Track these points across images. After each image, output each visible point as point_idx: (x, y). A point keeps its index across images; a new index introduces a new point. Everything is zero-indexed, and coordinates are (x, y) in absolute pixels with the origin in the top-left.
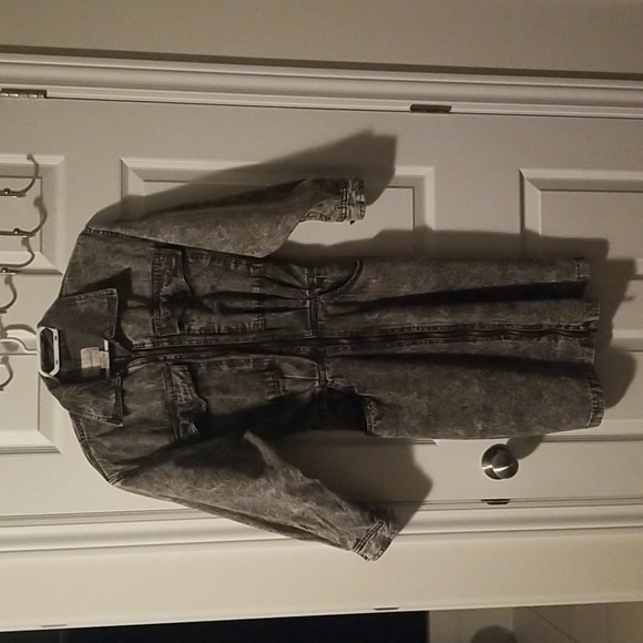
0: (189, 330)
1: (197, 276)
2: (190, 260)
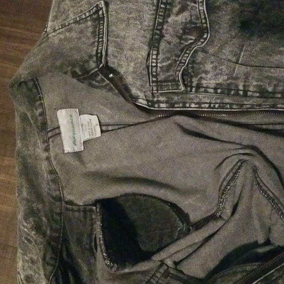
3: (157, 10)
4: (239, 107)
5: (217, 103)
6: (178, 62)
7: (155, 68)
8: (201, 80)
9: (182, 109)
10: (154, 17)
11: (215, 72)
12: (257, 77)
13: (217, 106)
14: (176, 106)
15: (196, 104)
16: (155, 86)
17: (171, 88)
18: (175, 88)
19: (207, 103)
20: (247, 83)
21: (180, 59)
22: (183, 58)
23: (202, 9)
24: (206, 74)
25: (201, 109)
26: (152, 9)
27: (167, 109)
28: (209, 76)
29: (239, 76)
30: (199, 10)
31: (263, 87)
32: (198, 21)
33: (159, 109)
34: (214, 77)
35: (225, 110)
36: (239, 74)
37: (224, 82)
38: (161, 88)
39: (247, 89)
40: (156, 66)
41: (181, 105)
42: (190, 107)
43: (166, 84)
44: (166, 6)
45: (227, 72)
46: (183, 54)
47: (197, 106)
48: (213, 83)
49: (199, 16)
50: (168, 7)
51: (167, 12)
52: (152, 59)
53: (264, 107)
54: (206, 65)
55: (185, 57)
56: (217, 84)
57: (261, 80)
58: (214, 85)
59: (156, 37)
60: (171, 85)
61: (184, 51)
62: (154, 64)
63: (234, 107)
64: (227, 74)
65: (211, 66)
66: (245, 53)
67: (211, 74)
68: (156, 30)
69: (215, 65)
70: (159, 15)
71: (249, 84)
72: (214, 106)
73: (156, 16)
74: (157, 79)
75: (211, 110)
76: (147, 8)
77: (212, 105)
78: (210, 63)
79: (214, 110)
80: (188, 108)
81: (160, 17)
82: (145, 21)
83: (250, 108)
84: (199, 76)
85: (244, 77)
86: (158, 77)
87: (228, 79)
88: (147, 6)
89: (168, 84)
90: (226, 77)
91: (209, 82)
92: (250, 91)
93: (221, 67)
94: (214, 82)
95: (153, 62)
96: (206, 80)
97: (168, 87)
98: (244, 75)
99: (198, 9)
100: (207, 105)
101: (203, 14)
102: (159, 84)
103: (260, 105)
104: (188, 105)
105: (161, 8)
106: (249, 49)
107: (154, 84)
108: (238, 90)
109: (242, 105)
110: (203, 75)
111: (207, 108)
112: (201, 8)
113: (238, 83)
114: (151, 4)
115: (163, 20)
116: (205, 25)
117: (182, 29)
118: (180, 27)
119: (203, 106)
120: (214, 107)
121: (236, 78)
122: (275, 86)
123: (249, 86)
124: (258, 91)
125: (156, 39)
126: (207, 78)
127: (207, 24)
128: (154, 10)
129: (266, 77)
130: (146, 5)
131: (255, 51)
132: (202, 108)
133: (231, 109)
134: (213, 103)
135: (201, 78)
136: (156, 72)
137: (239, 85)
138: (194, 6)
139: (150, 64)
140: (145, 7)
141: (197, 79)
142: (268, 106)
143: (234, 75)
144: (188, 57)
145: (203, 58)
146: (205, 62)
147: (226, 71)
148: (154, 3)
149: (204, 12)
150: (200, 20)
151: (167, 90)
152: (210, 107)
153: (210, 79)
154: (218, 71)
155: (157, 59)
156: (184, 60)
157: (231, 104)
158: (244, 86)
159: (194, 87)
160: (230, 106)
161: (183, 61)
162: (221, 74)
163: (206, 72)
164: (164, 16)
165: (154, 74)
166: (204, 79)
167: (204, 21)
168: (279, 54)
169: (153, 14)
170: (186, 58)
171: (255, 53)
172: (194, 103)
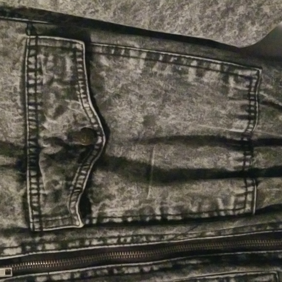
0: (101, 217)
1: (118, 96)
2: (104, 61)
3: (24, 114)
4: (158, 238)
5: (129, 236)
6: (72, 188)
7: (37, 196)
8: (105, 209)
9: (79, 249)
10: (22, 123)
11: (123, 196)
12: (176, 196)
13: (129, 240)
14: (70, 245)
15: (99, 239)
16: (37, 222)
17: (61, 224)
18: (67, 223)
19: (114, 237)
20: (164, 205)
21: (73, 182)
22: (79, 181)
23: (88, 106)
24: (111, 200)
25: (106, 247)
26: (17, 113)
27: (57, 251)
28: (114, 202)
29: (153, 197)
30: (84, 108)
31: (185, 207)
32: (85, 122)
33: (44, 252)
34: (121, 203)
35: (140, 244)
36: (154, 196)
37: (136, 208)
38: (47, 224)
39: (165, 212)
40: (38, 194)
41: (77, 244)
42: (90, 245)
43: (54, 218)
44: (36, 108)
45: (138, 194)
46: (77, 175)
47: (101, 242)
48: (121, 211)
49: (86, 115)
50: (39, 108)
51: (40, 115)
52: (31, 184)
53: (190, 236)
54: (109, 188)
55: (81, 179)
56: (127, 212)
57: (182, 200)
58: (121, 213)
59: (32, 150)
60: (62, 220)
61: (78, 171)
62: (34, 192)
63: (152, 239)
64: (138, 198)
65: (116, 187)
66: (157, 161)
67: (117, 199)
68: (30, 140)
69: (121, 187)
70: (30, 120)
71: (168, 205)
72: (125, 240)
73: (26, 122)
74: (40, 212)
75: (121, 246)
76: (10, 113)
77: (122, 240)
78: (114, 184)
79: (125, 245)
80: (87, 246)
81: (31, 122)
82: (11, 131)
83: (172, 239)
84: (101, 203)
85: (161, 198)
86: (42, 209)
87: (140, 203)
88: (10, 111)
89: (57, 218)
90: (137, 202)
91: (115, 209)
92: (170, 215)
93: (129, 189)
94: (122, 209)
95: (33, 189)
96: (111, 208)
97: (57, 222)
98: (160, 196)
99: (82, 107)
100: (115, 241)
101: (90, 112)
102: (43, 219)
103: (184, 235)
104: (87, 243)
105: (30, 110)
106: (160, 154)
107: (35, 220)
108: (155, 215)
109: (162, 236)
110: (107, 202)
111: (115, 244)
112: (86, 105)
113: (153, 207)
114: (14, 106)
115: (37, 126)
116: (96, 126)
117: (66, 134)
118: (63, 131)
119: (109, 241)
120: (125, 242)
121: (151, 201)
122: (200, 204)
123: (167, 208)
124: (180, 213)
125: (31, 154)
126: (112, 204)
127: (98, 124)
128: (21, 114)
129: (187, 195)
130: (7, 109)
131: (168, 156)
132: (108, 245)
133: (148, 242)
134: (123, 237)
135: (104, 205)
136: (38, 202)
137: (155, 209)
138: (75, 104)
139: (28, 192)
140: (6, 112)
141: (98, 208)
142: (195, 235)
143: (148, 197)
144: (84, 179)
145: (103, 178)
146: (108, 184)
147: (137, 192)
148: (17, 104)
149: (91, 109)
150: (89, 120)
151: (56, 227)
152: (119, 242)
153: (116, 206)
154: (125, 194)
155: (38, 184)
156: (80, 184)
157: (147, 236)
158: (161, 209)
159: (94, 218)
160: (147, 239)
161: (78, 186)
162: (130, 198)
163: (110, 197)
164: (37, 121)
165: (35, 205)
166: (109, 206)
167: (93, 121)
168: (198, 156)
169: (20, 120)
170: (82, 182)
171: (169, 158)
172: (97, 238)
